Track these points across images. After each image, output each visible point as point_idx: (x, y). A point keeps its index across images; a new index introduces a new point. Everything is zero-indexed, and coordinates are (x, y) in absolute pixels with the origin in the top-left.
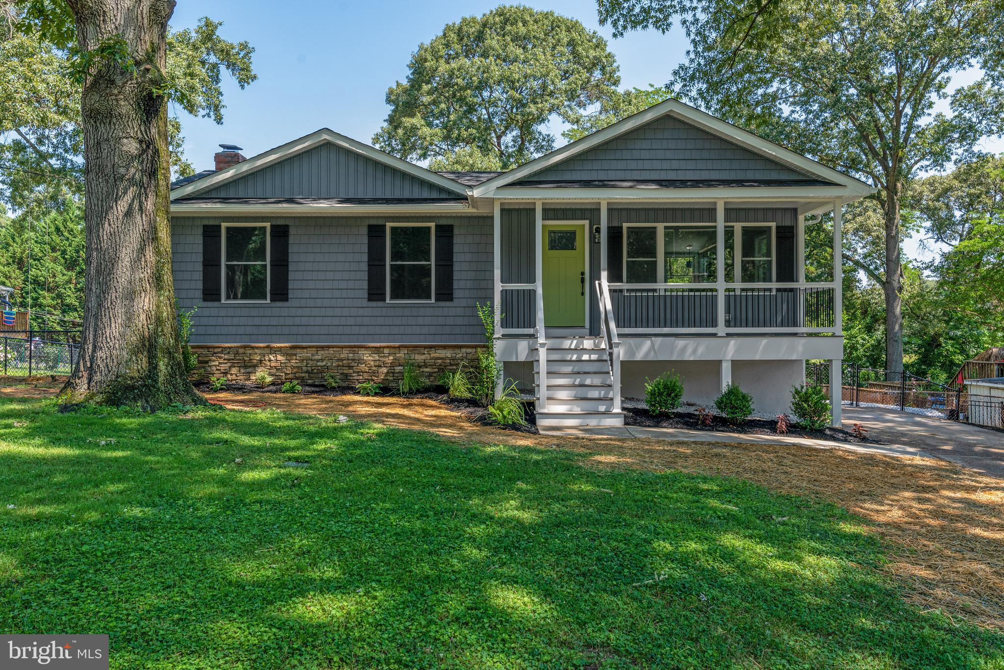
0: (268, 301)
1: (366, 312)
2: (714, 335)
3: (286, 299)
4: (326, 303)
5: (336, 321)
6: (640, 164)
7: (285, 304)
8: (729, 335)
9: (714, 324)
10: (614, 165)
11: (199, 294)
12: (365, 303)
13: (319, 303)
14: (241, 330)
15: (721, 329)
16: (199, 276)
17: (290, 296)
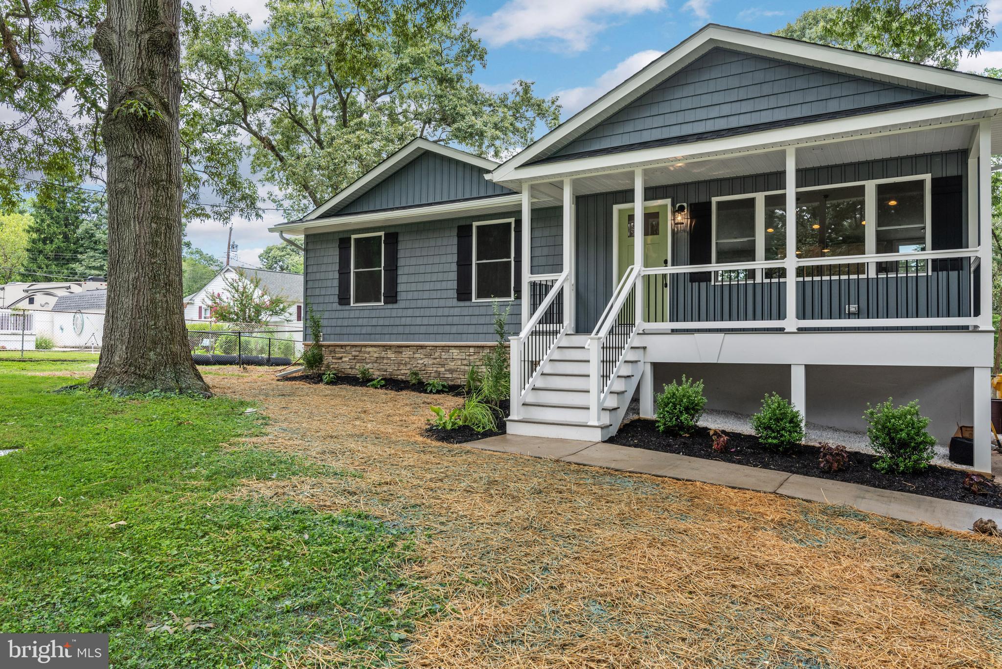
0: (383, 304)
1: (456, 311)
2: (781, 330)
3: (396, 302)
4: (425, 303)
5: (432, 321)
6: (680, 118)
7: (395, 306)
8: (801, 330)
9: (781, 315)
10: (649, 123)
11: (336, 299)
12: (455, 302)
13: (420, 303)
14: (364, 331)
15: (791, 322)
16: (336, 283)
17: (398, 298)
